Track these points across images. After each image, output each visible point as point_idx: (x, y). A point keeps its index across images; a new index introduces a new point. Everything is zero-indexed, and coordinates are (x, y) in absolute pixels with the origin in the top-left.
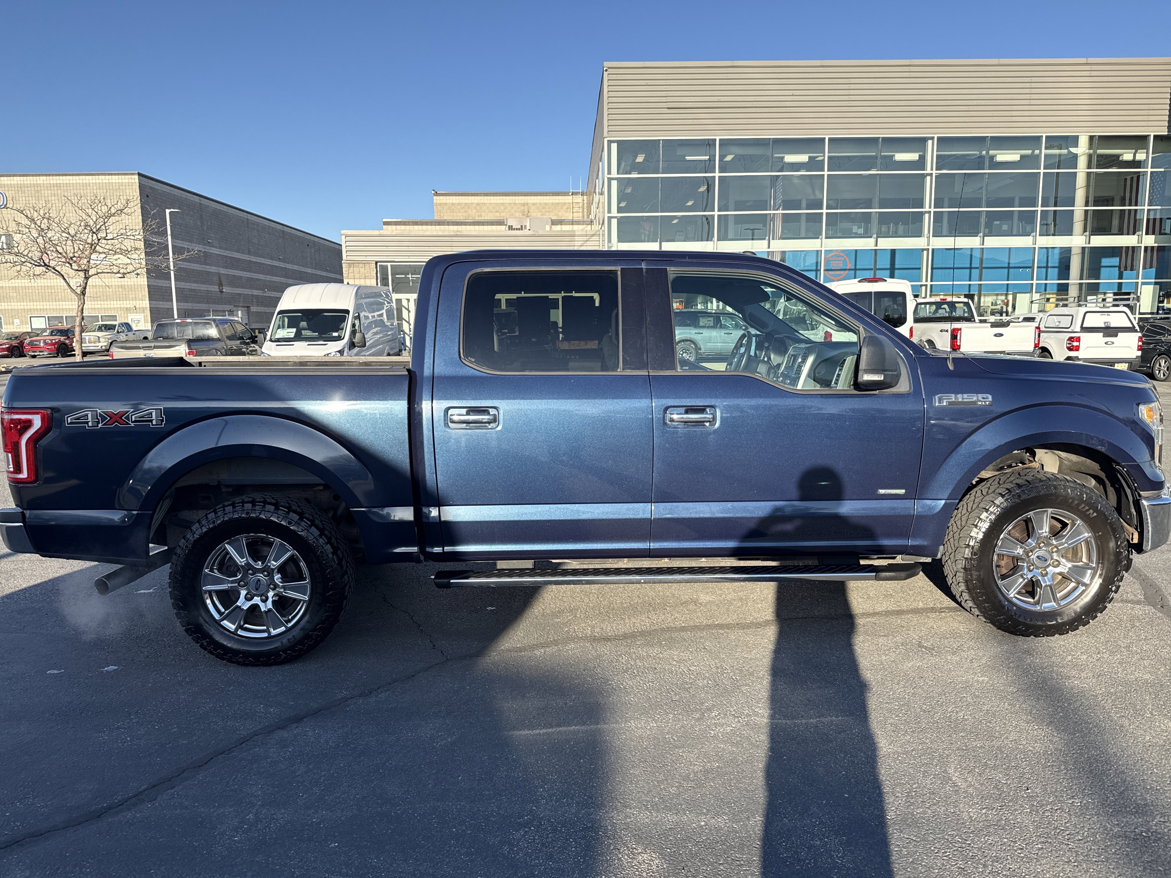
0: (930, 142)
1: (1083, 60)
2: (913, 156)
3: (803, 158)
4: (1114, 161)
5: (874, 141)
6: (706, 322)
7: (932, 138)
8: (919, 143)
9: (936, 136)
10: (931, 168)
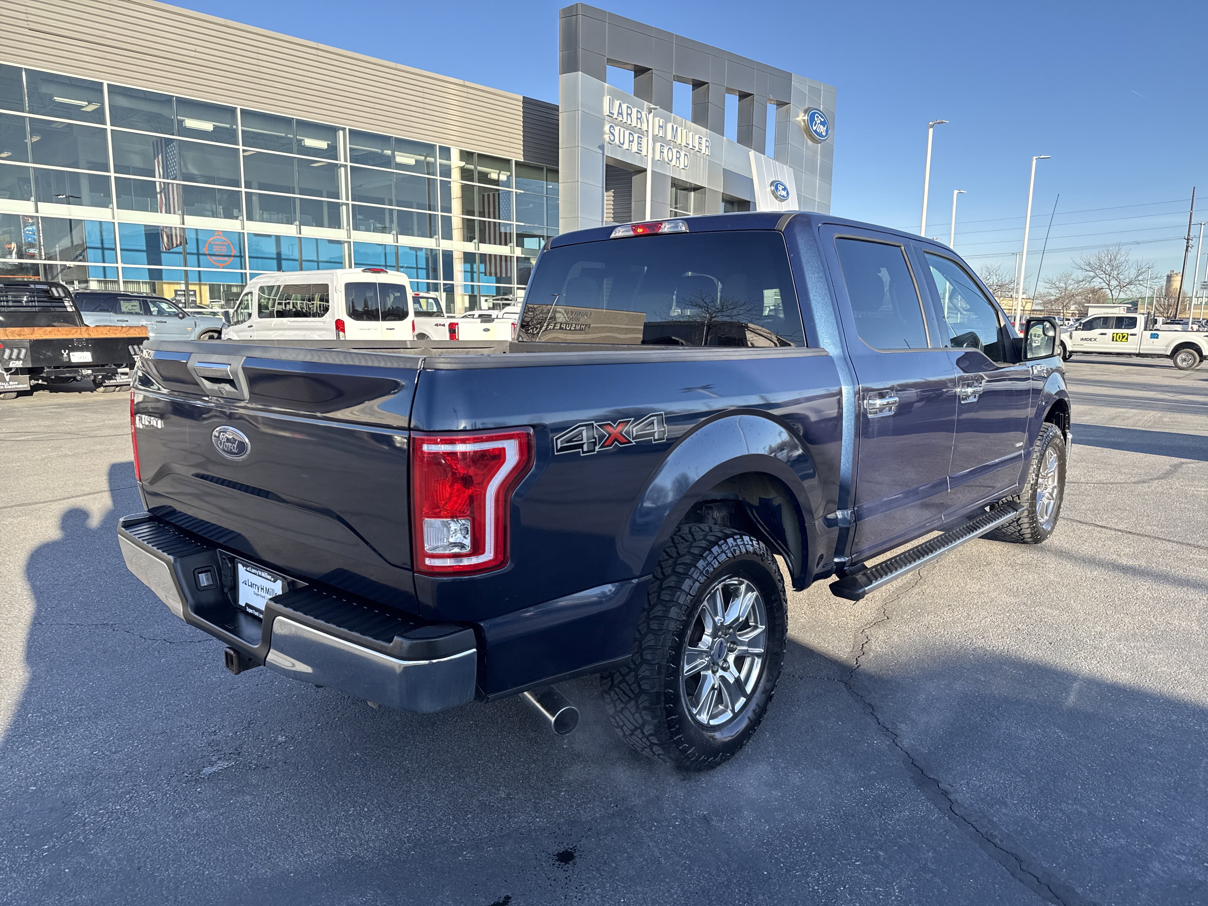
0: (341, 132)
1: (461, 82)
2: (323, 145)
3: (208, 126)
4: (484, 177)
5: (287, 121)
6: (130, 307)
7: (344, 129)
8: (329, 132)
9: (347, 128)
10: (343, 159)
